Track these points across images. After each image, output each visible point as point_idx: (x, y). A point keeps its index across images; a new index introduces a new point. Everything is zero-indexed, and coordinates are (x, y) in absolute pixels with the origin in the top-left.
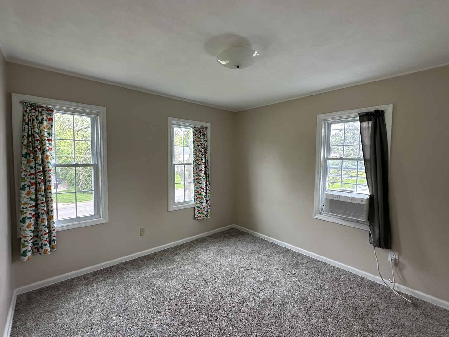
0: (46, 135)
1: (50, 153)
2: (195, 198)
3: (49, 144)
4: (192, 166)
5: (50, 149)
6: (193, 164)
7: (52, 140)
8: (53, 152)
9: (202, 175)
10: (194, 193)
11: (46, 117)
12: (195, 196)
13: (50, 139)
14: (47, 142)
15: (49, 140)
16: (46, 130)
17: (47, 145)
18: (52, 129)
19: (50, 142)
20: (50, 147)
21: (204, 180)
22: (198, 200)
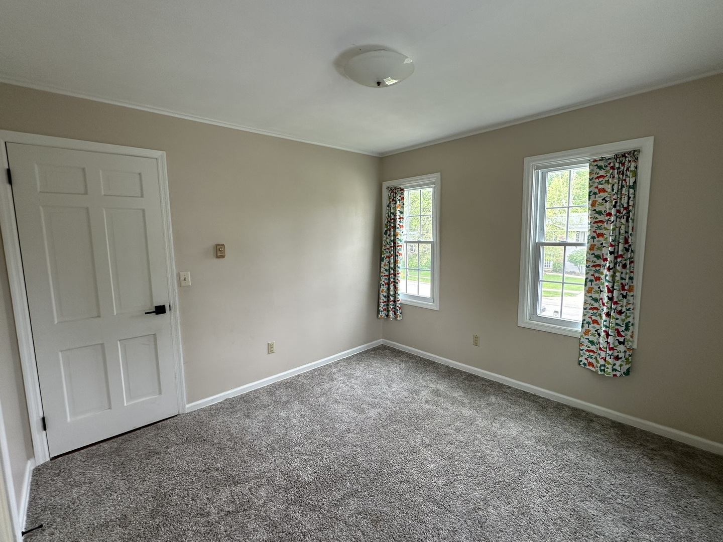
0: (398, 213)
1: (400, 230)
2: (584, 320)
3: (400, 222)
4: (585, 249)
5: (400, 226)
6: (586, 245)
7: (403, 218)
8: (404, 229)
9: (605, 272)
10: (585, 309)
11: (400, 196)
12: (584, 315)
13: (402, 217)
14: (398, 220)
15: (400, 218)
16: (398, 209)
17: (398, 223)
18: (403, 208)
19: (402, 220)
20: (401, 224)
21: (607, 284)
22: (594, 327)
